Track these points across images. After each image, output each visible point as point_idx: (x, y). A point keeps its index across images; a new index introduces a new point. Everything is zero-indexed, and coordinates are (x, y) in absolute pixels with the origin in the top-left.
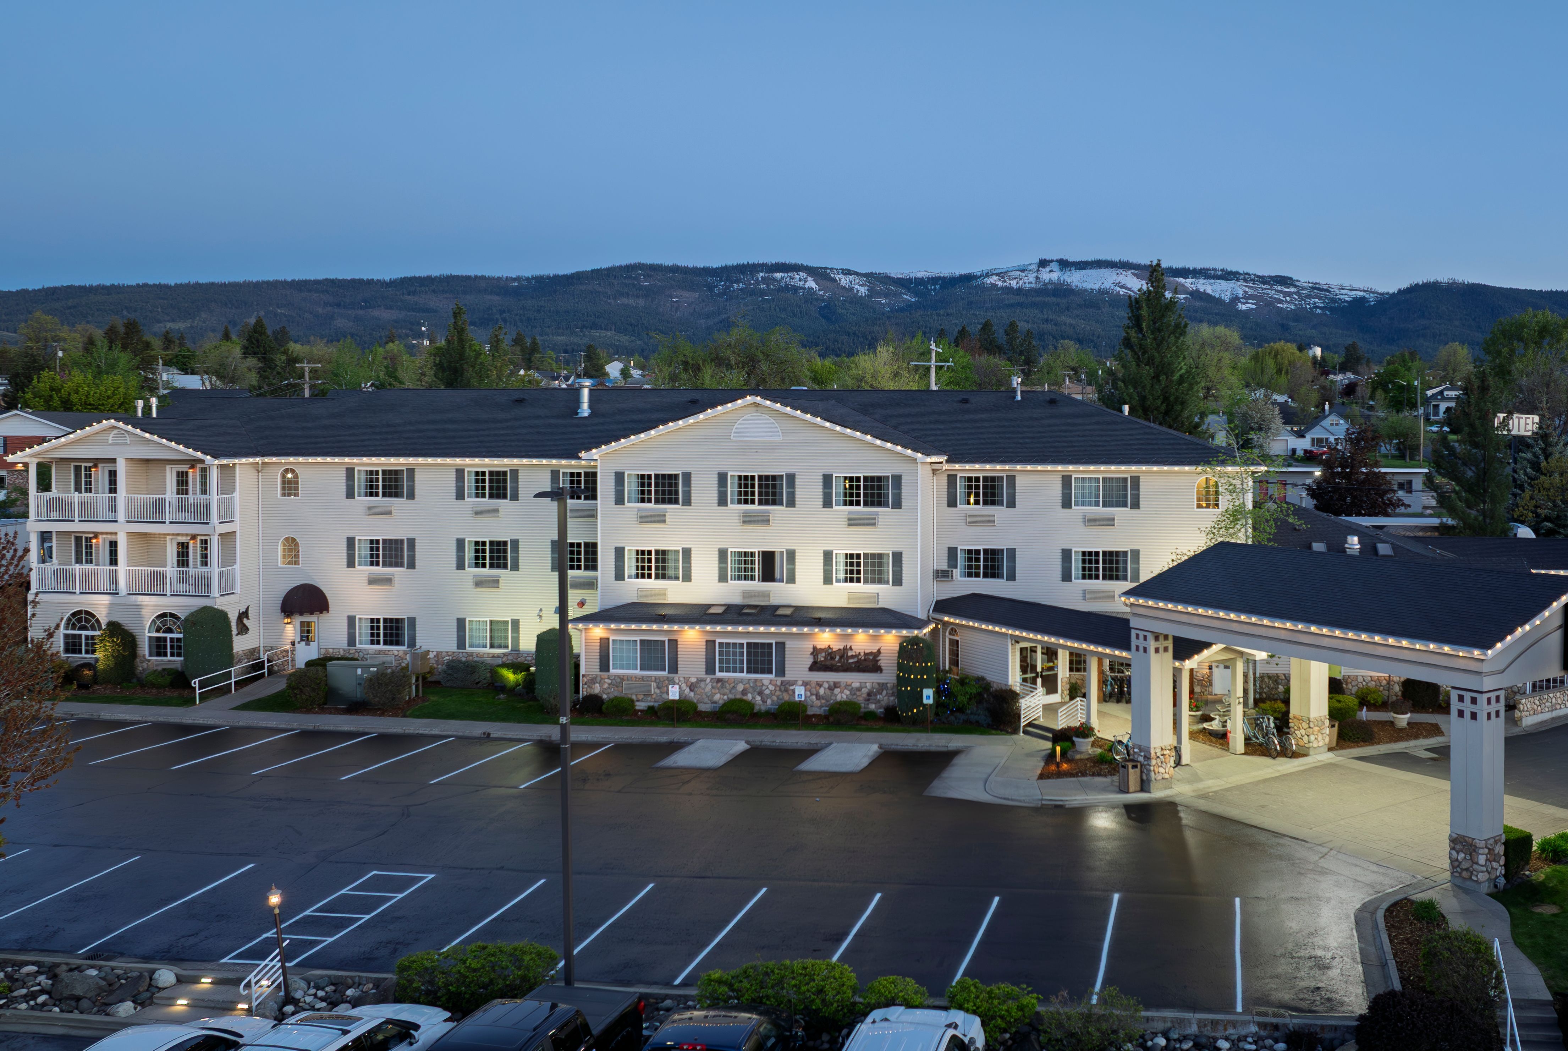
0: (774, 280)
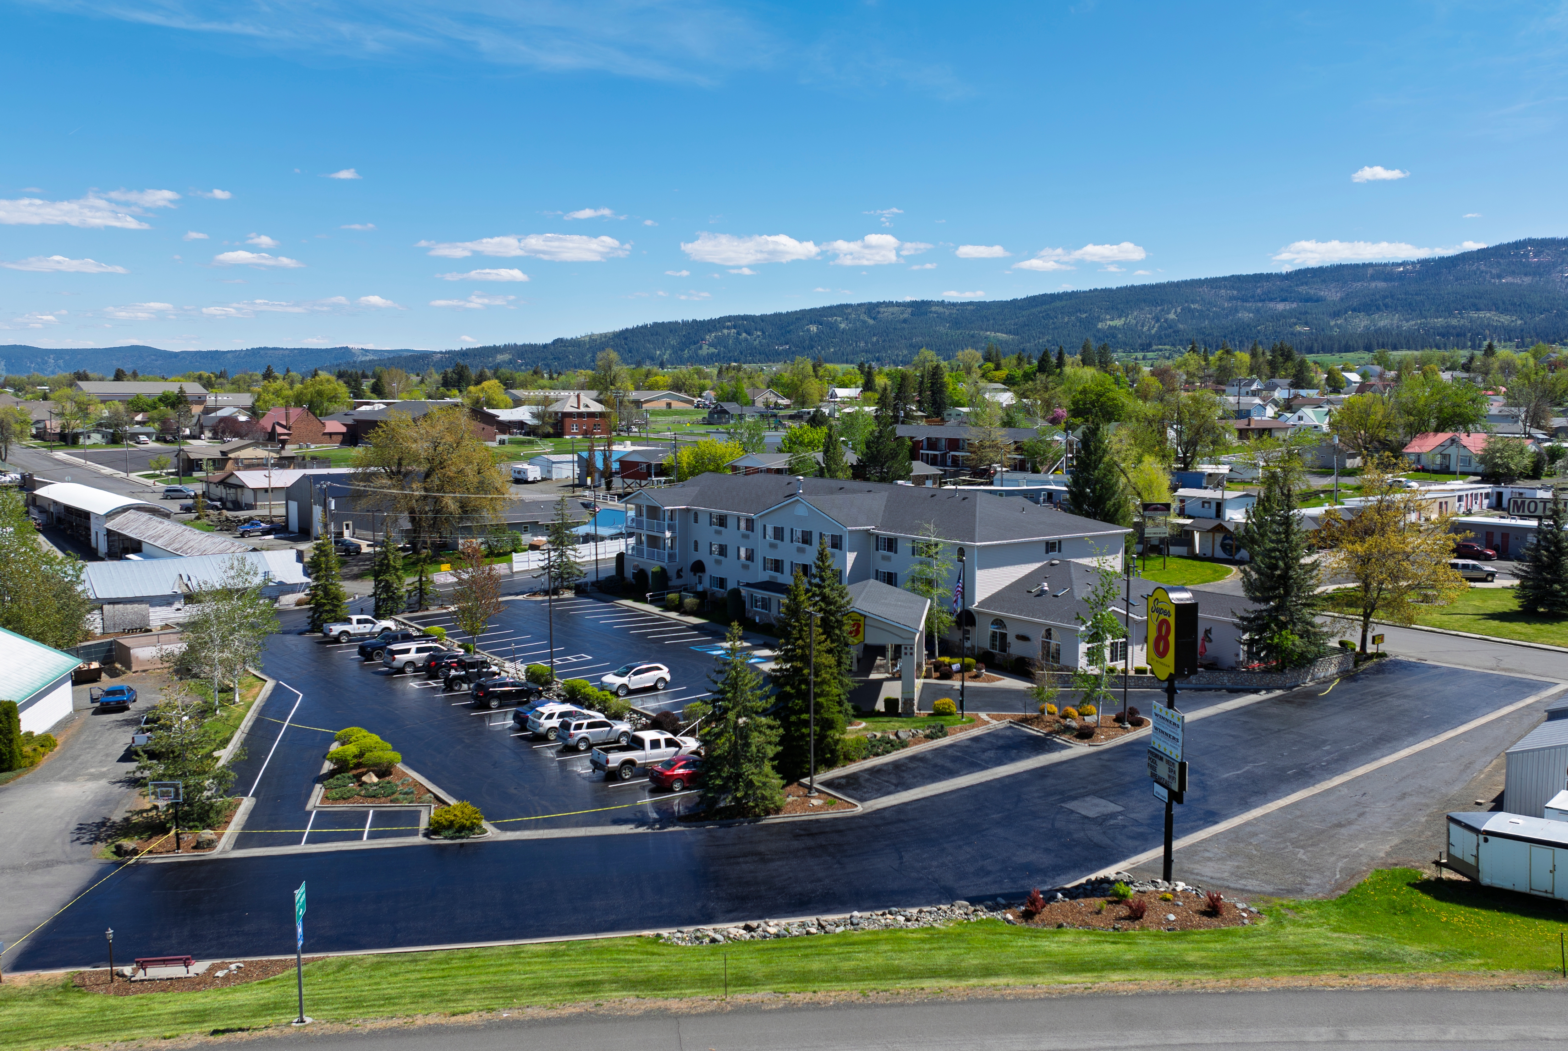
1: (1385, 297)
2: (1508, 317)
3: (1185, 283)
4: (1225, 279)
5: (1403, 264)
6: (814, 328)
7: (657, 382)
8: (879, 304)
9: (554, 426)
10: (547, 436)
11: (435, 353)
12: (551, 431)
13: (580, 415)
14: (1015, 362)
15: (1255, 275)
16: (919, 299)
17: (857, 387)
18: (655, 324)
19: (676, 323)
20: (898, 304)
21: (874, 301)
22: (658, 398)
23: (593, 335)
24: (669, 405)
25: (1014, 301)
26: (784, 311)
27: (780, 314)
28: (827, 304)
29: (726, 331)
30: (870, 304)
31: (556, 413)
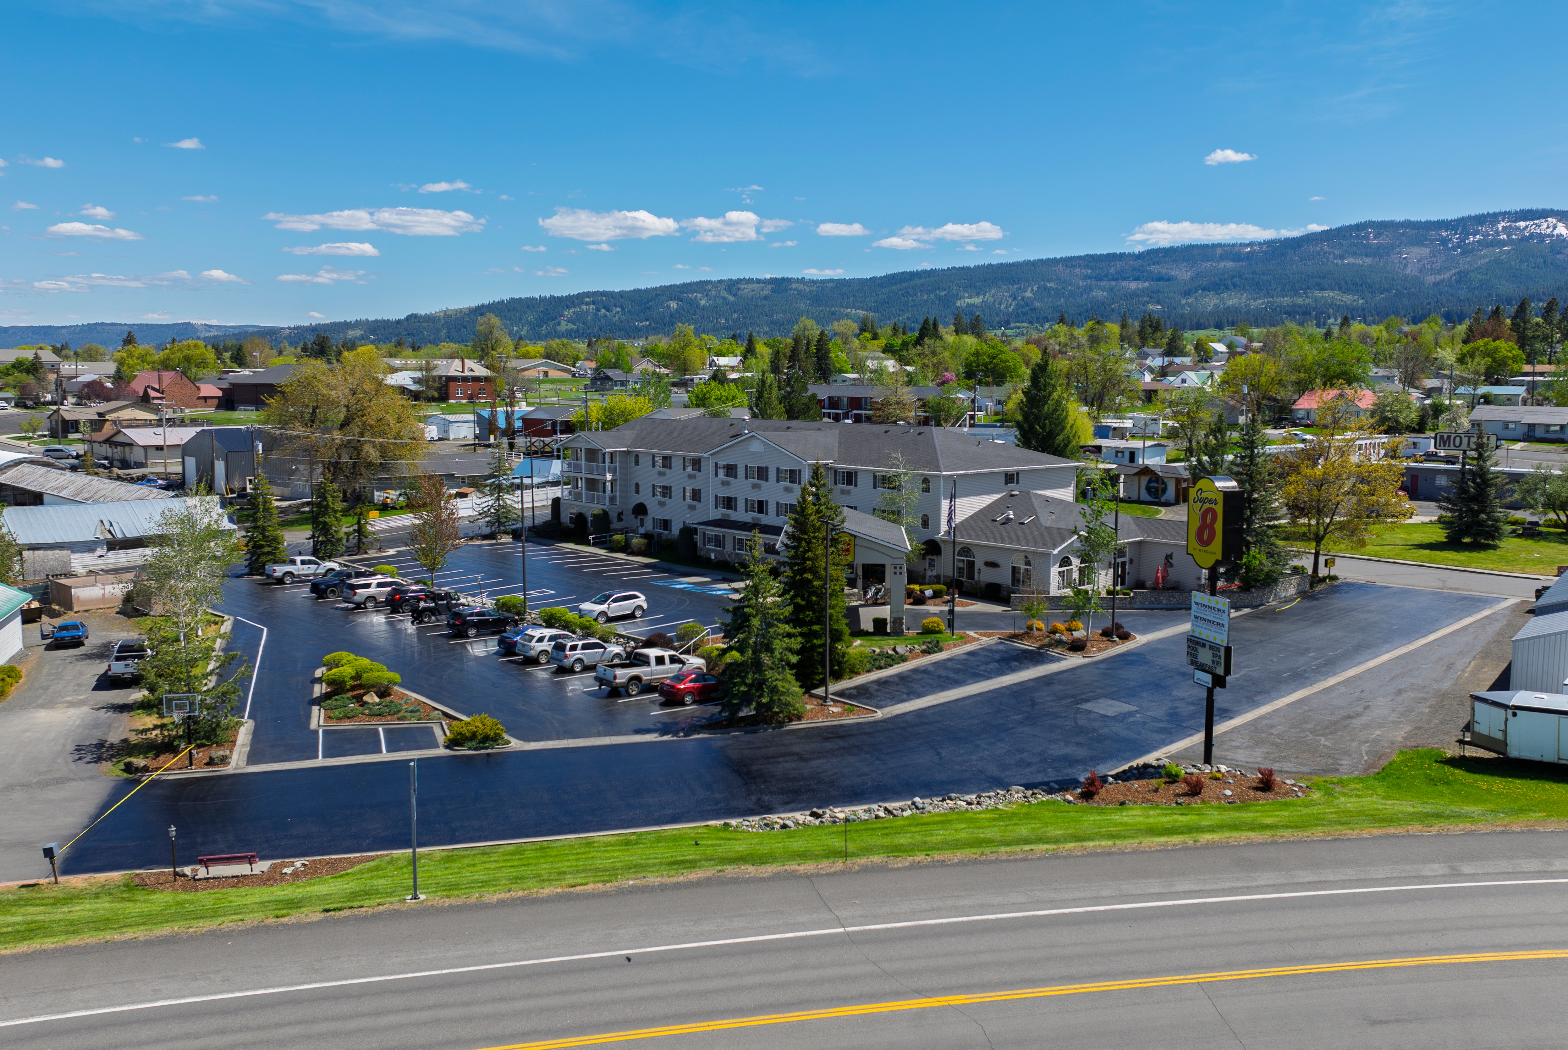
0: (1518, 228)
1: (1233, 277)
2: (1350, 297)
3: (1042, 262)
4: (1079, 258)
5: (1251, 244)
6: (674, 305)
7: (528, 353)
8: (739, 281)
9: (439, 390)
10: (433, 399)
11: (283, 328)
12: (436, 395)
13: (465, 379)
14: (890, 332)
15: (1109, 254)
16: (779, 276)
17: (736, 356)
18: (513, 300)
19: (534, 299)
20: (758, 281)
21: (735, 278)
22: (535, 367)
23: (447, 310)
24: (546, 374)
25: (873, 279)
26: (643, 287)
27: (640, 291)
28: (687, 281)
29: (584, 307)
30: (730, 280)
31: (440, 377)
